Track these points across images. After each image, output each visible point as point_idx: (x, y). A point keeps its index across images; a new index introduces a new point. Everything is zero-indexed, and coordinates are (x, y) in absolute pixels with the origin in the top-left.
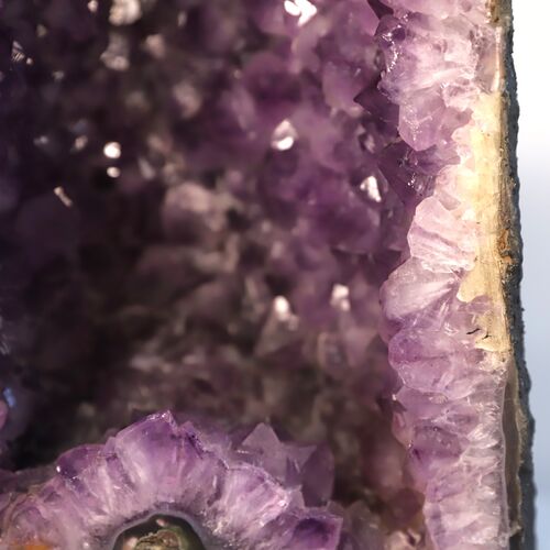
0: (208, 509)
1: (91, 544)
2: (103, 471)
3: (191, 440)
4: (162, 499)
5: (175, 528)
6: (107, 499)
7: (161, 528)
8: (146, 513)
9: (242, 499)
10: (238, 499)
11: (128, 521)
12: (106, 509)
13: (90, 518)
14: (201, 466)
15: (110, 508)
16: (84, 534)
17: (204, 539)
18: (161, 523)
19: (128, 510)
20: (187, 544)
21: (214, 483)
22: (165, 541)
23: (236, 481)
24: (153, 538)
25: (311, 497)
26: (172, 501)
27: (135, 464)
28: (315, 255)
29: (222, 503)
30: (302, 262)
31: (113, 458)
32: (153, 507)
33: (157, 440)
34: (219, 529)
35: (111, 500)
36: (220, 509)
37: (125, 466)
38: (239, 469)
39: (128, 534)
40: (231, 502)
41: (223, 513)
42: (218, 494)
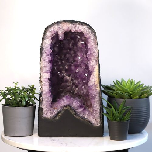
1: (61, 108)
2: (62, 101)
3: (70, 98)
5: (69, 106)
13: (61, 105)
14: (71, 100)
18: (67, 106)
19: (64, 105)
20: (70, 108)
22: (68, 108)
23: (74, 102)
25: (81, 104)
27: (65, 100)
28: (80, 82)
29: (73, 104)
30: (79, 83)
31: (63, 100)
32: (67, 104)
33: (67, 98)
34: (73, 106)
39: (64, 107)
42: (73, 103)
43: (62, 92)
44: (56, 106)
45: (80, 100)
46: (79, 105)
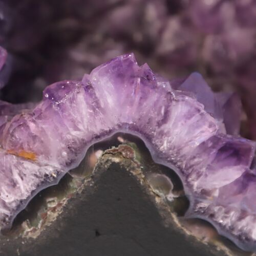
0: (158, 130)
1: (68, 153)
2: (81, 97)
3: (147, 78)
4: (123, 121)
5: (132, 144)
6: (82, 119)
7: (121, 143)
8: (110, 131)
9: (182, 124)
10: (180, 124)
11: (97, 137)
12: (80, 127)
13: (69, 133)
14: (154, 97)
15: (84, 126)
16: (63, 145)
17: (153, 153)
18: (121, 140)
19: (98, 128)
20: (139, 157)
21: (163, 112)
22: (124, 153)
23: (179, 110)
24: (115, 150)
26: (131, 122)
27: (106, 93)
29: (166, 127)
32: (116, 127)
34: (164, 146)
35: (85, 120)
36: (166, 131)
37: (97, 94)
38: (183, 100)
39: (97, 147)
40: (175, 125)
41: (168, 134)
42: (165, 119)
43: (76, 37)
44: (34, 137)
45: (221, 98)
46: (215, 139)
